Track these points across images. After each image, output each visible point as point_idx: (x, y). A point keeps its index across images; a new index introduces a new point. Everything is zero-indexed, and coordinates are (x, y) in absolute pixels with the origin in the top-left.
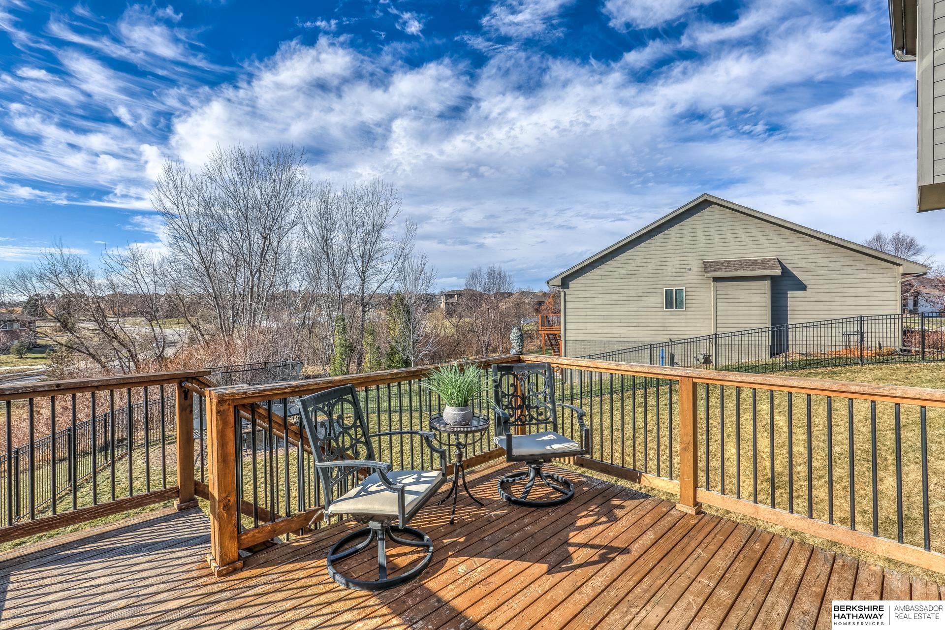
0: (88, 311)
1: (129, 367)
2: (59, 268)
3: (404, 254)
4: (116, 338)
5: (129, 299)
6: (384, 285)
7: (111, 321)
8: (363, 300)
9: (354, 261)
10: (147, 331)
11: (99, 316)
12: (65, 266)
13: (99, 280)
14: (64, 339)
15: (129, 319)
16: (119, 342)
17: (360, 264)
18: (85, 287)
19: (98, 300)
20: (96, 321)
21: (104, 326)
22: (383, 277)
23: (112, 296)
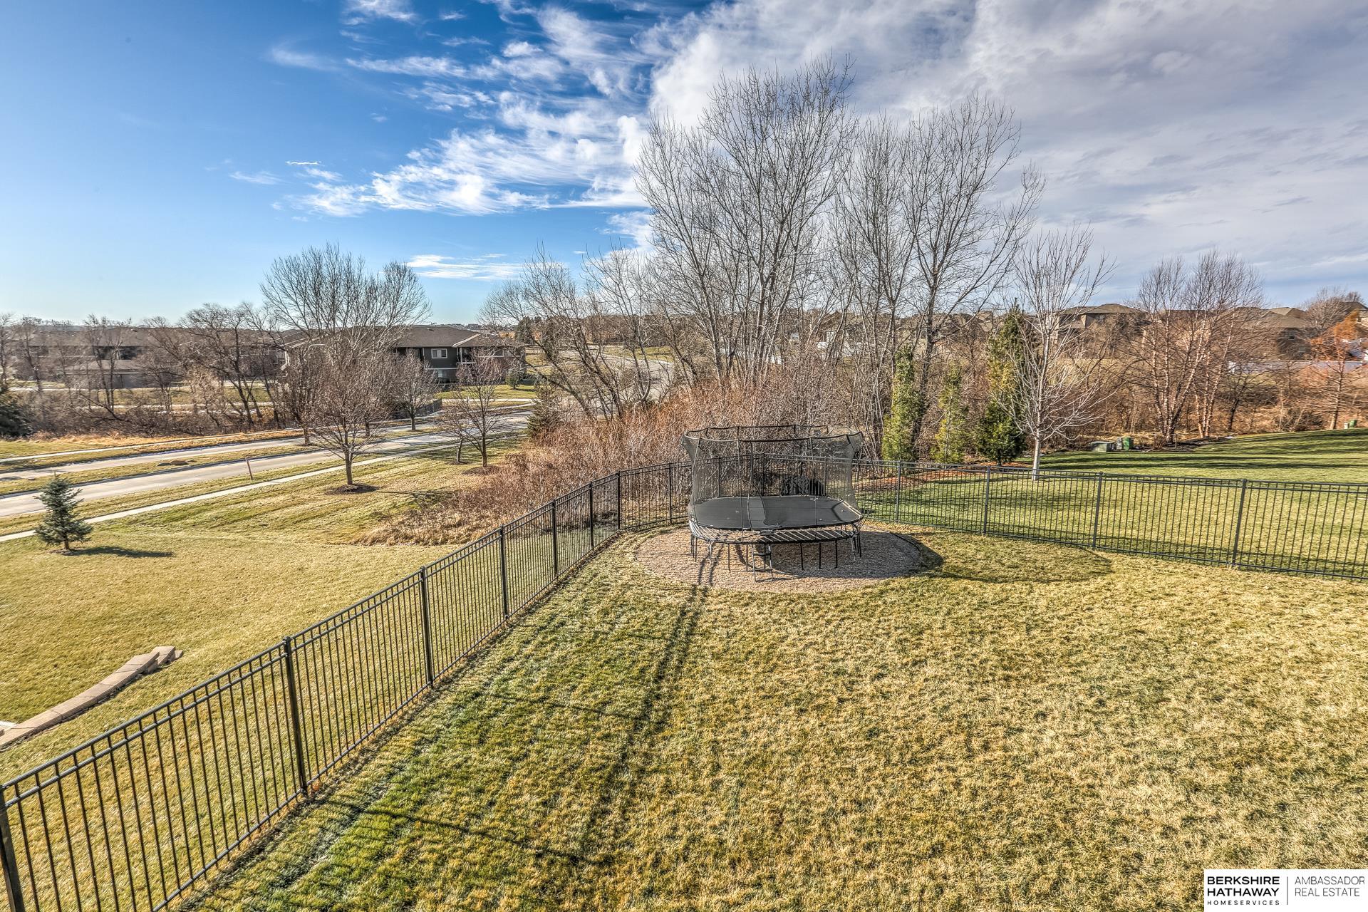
0: (570, 336)
1: (611, 412)
2: (543, 280)
3: (1013, 237)
4: (598, 372)
5: (611, 321)
6: (969, 297)
7: (593, 349)
8: (930, 323)
9: (921, 254)
10: (629, 364)
11: (580, 345)
12: (548, 277)
13: (581, 295)
14: (548, 370)
15: (611, 347)
16: (602, 379)
17: (930, 259)
18: (567, 305)
19: (579, 322)
20: (578, 349)
21: (586, 356)
22: (970, 281)
23: (592, 318)
